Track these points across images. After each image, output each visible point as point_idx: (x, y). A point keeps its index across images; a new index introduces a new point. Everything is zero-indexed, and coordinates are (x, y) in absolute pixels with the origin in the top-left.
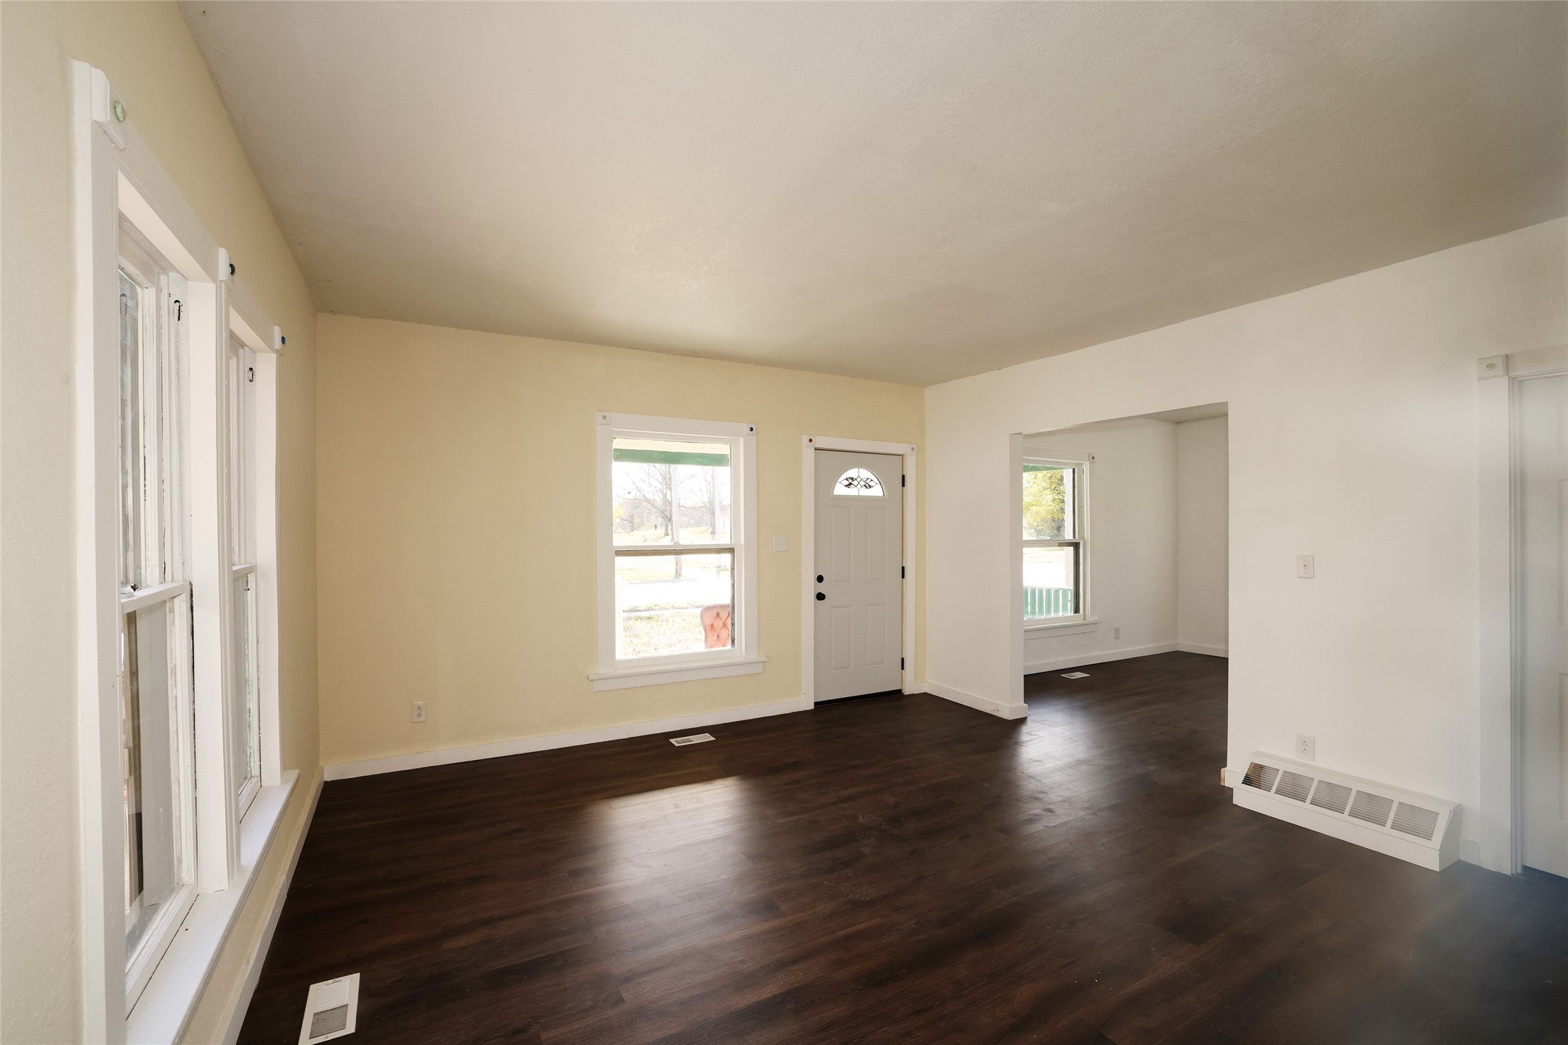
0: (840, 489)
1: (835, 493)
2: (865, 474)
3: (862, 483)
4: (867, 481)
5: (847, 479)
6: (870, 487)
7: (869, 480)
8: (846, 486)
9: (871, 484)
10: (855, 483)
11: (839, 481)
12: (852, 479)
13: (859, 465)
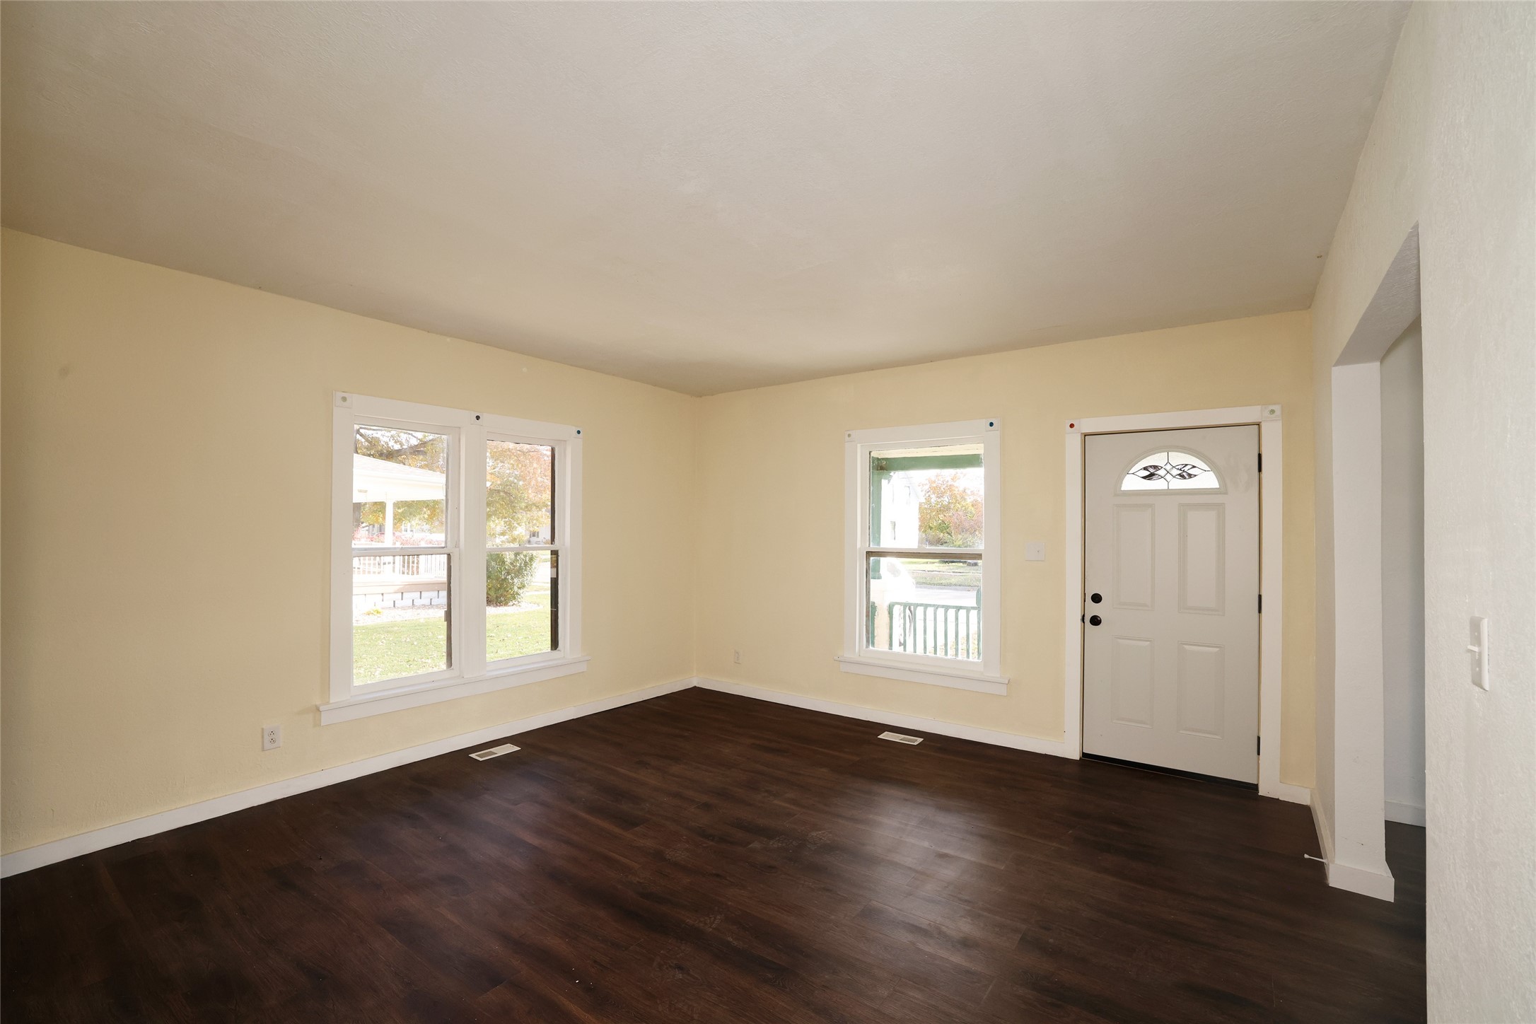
0: (1133, 482)
1: (1122, 489)
2: (1179, 458)
3: (1175, 472)
4: (1186, 469)
5: (1145, 469)
6: (1190, 476)
7: (1189, 467)
8: (1144, 478)
9: (1192, 472)
10: (1162, 472)
11: (1131, 472)
12: (1155, 467)
13: (1168, 448)
